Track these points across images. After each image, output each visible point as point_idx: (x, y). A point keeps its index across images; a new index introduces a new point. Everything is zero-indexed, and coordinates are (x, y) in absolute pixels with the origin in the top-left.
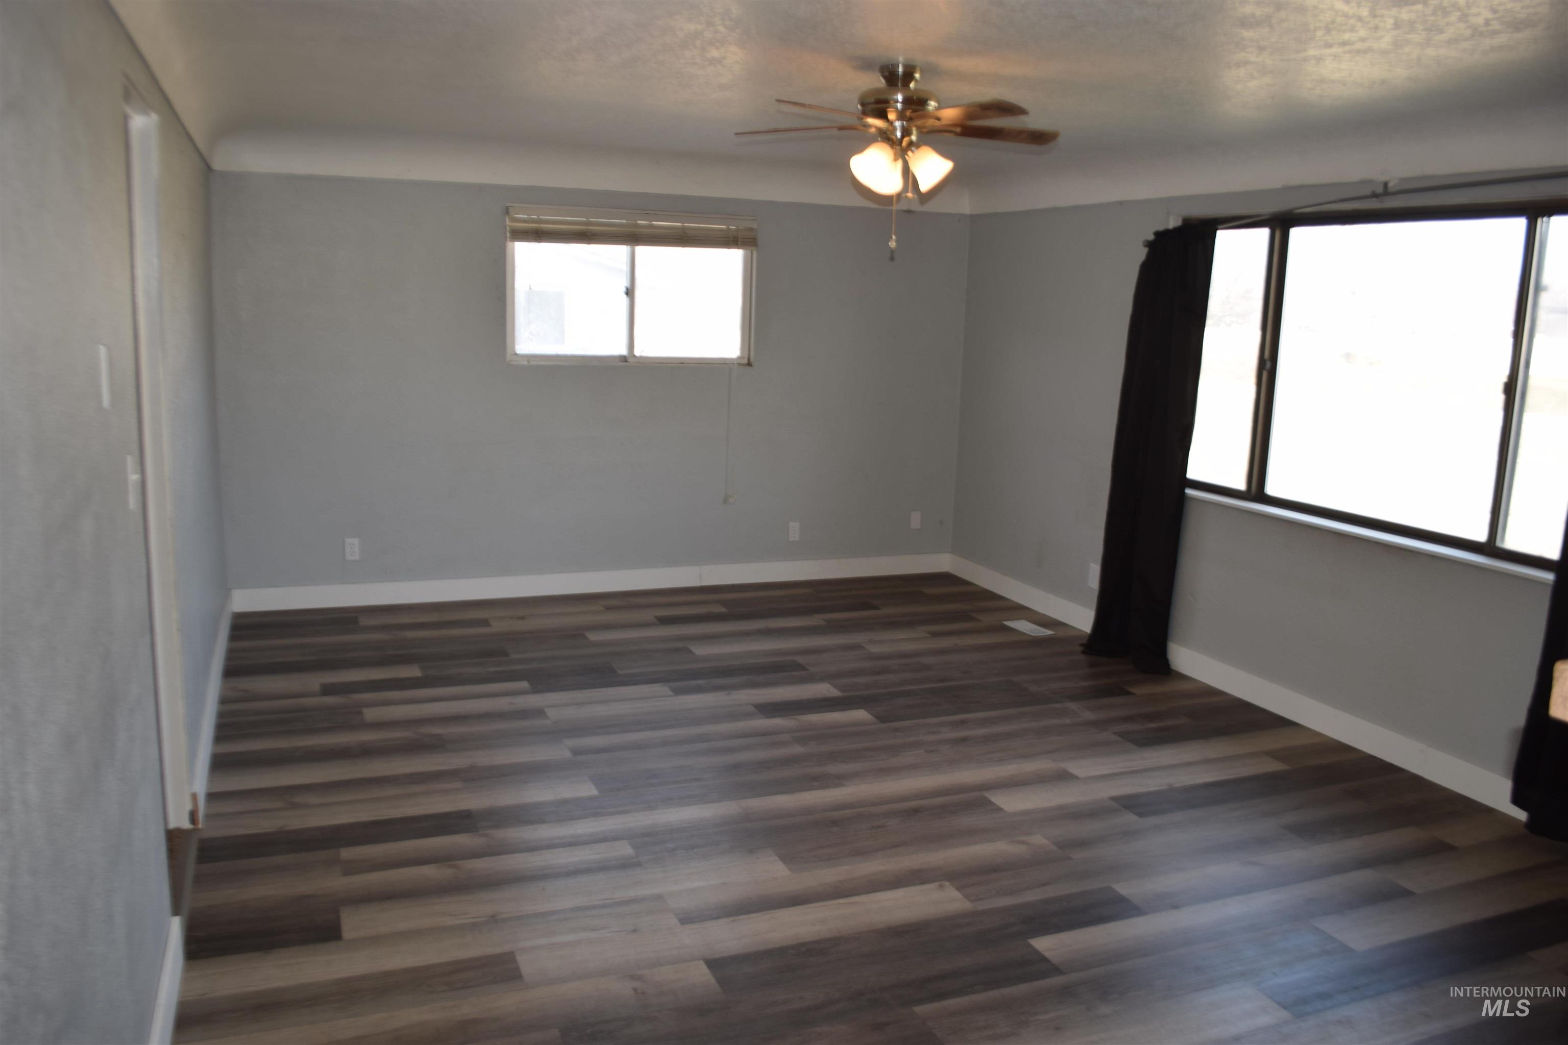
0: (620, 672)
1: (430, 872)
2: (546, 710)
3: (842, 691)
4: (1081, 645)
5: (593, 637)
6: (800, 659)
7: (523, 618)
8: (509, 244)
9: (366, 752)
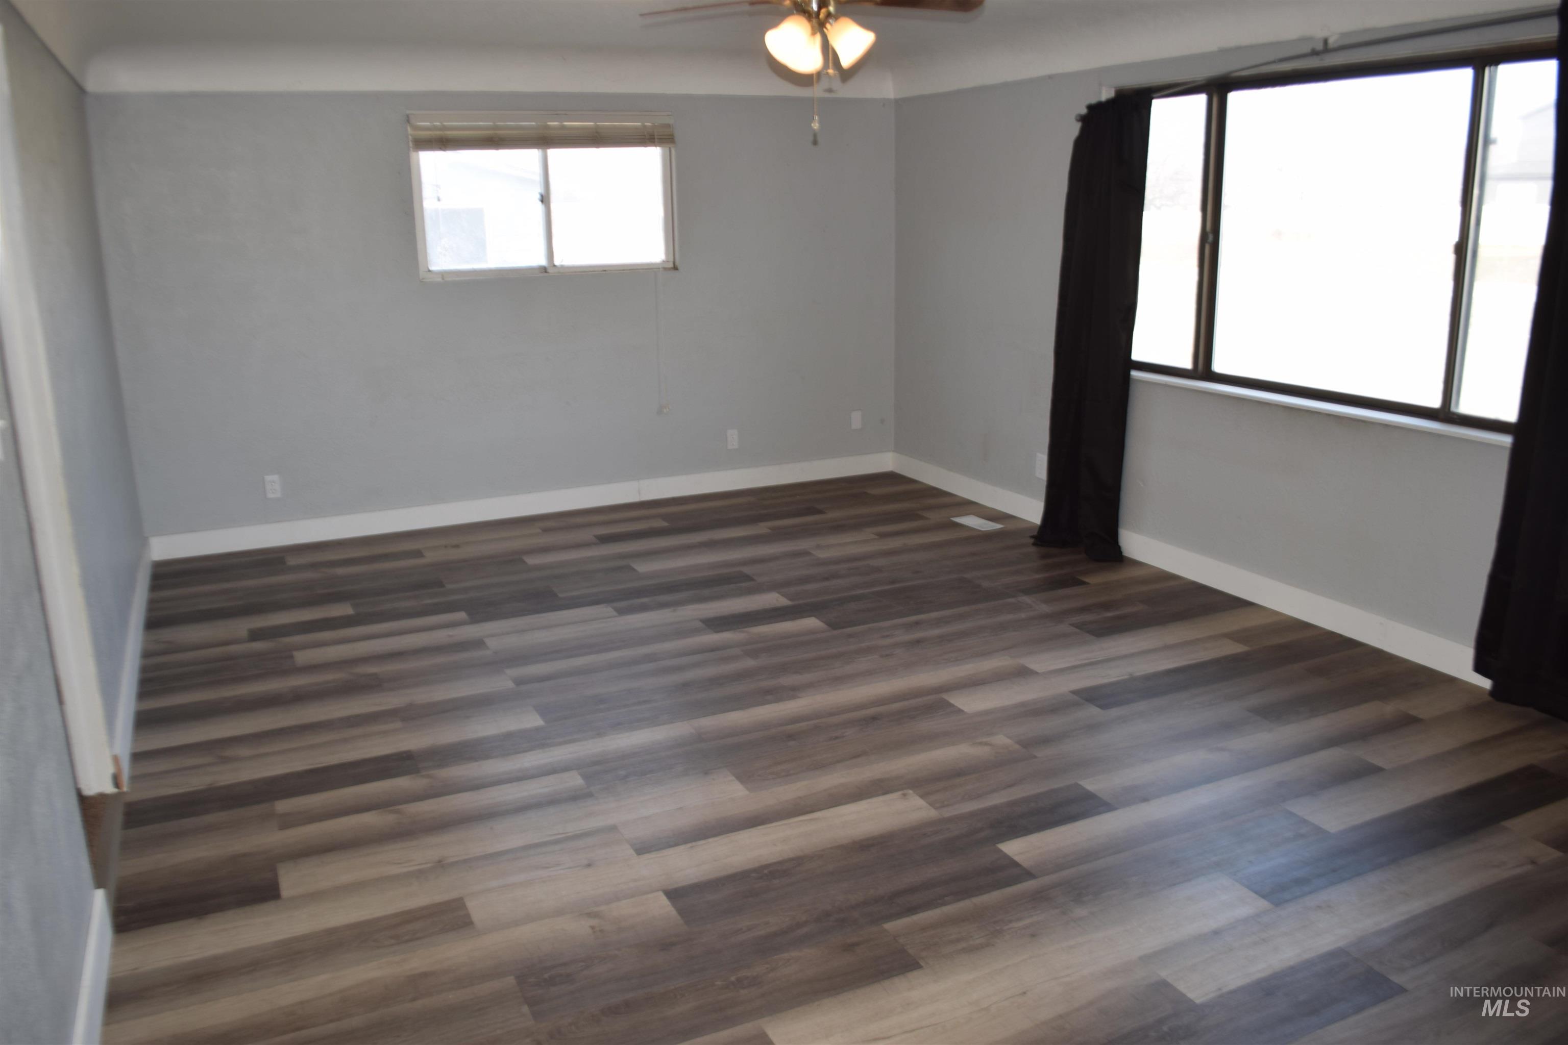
0: (561, 595)
1: (370, 819)
2: (487, 640)
3: (790, 600)
4: (1032, 537)
5: (532, 561)
6: (746, 570)
7: (457, 546)
8: (413, 155)
9: (298, 697)
